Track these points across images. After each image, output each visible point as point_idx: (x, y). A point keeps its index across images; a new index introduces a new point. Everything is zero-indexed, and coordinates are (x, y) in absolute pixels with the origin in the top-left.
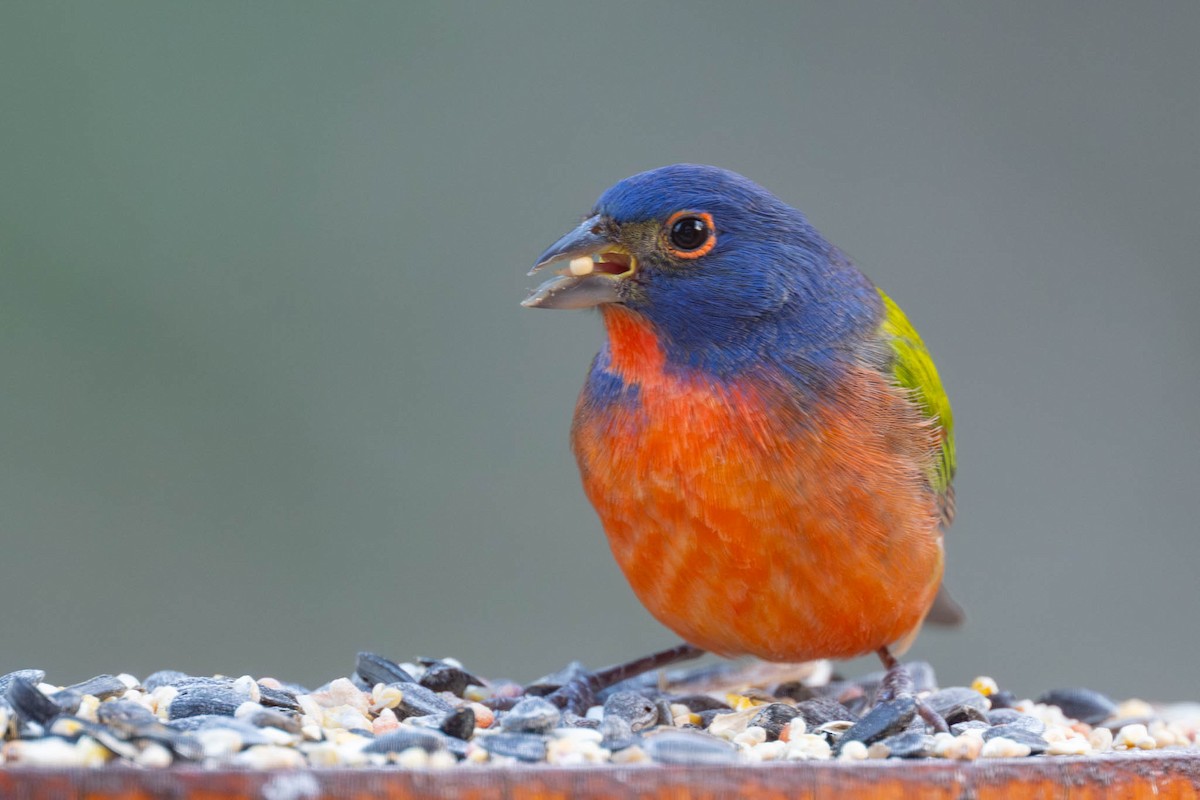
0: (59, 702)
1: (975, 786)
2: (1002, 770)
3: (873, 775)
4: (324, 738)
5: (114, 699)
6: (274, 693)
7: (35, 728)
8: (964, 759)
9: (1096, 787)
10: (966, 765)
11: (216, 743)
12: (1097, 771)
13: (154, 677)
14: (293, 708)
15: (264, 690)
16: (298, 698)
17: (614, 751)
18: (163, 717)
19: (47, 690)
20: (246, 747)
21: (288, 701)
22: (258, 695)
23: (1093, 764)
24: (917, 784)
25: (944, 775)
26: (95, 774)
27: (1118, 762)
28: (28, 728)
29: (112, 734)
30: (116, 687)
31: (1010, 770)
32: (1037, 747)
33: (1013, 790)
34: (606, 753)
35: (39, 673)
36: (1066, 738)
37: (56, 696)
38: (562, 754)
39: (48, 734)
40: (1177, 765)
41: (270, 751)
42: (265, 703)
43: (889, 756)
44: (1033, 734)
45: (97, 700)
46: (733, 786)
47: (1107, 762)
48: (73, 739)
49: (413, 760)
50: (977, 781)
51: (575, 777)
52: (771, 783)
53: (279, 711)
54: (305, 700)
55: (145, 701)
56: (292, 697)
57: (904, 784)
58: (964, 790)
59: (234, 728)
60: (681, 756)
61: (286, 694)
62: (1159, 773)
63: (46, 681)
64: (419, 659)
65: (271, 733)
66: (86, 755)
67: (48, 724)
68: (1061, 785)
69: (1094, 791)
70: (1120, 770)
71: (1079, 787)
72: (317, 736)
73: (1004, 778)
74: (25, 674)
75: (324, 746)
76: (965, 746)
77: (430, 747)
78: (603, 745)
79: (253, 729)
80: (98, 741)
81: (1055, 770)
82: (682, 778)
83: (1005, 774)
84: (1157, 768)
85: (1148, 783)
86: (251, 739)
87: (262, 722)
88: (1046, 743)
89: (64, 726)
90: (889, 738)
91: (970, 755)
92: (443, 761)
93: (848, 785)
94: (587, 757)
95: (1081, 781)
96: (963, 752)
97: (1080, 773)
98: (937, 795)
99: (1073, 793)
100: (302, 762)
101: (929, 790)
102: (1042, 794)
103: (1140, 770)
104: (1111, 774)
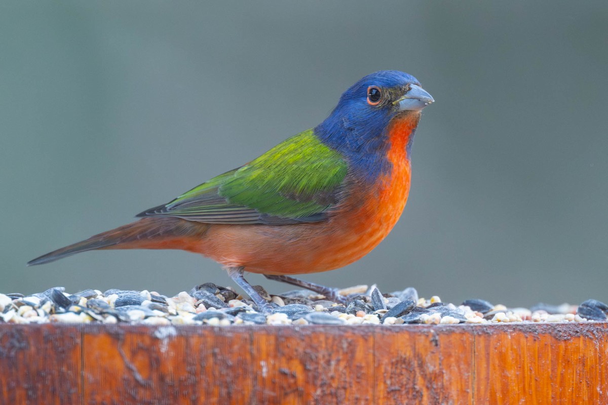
0: (71, 299)
1: (438, 335)
2: (448, 328)
3: (397, 330)
4: (177, 314)
5: (93, 299)
6: (157, 297)
7: (62, 309)
8: (433, 324)
9: (487, 335)
10: (435, 326)
11: (135, 315)
12: (486, 329)
13: (108, 291)
14: (164, 303)
15: (153, 296)
16: (166, 299)
17: (293, 320)
18: (112, 305)
19: (67, 295)
20: (146, 317)
21: (162, 300)
22: (150, 298)
23: (485, 326)
24: (415, 333)
25: (425, 330)
26: (86, 326)
27: (495, 326)
28: (59, 309)
29: (93, 311)
30: (93, 294)
31: (451, 328)
32: (462, 320)
33: (453, 336)
34: (290, 321)
35: (63, 288)
36: (474, 318)
37: (70, 297)
38: (273, 321)
39: (67, 311)
40: (518, 327)
41: (157, 317)
42: (153, 301)
43: (405, 323)
44: (460, 315)
45: (86, 299)
46: (342, 333)
47: (491, 326)
48: (78, 313)
49: (214, 322)
50: (438, 332)
51: (279, 329)
52: (356, 332)
53: (159, 304)
54: (169, 300)
55: (105, 300)
56: (164, 299)
57: (409, 332)
58: (434, 336)
59: (142, 310)
60: (321, 321)
61: (161, 298)
62: (511, 331)
63: (66, 291)
65: (156, 312)
66: (83, 319)
67: (67, 308)
68: (473, 335)
69: (485, 337)
70: (496, 329)
71: (480, 336)
72: (175, 313)
73: (449, 331)
74: (58, 288)
75: (178, 317)
76: (434, 319)
77: (220, 317)
79: (150, 310)
80: (87, 314)
81: (470, 328)
82: (322, 330)
83: (450, 330)
84: (510, 328)
85: (507, 334)
86: (149, 314)
87: (153, 308)
88: (466, 319)
89: (74, 308)
90: (403, 316)
91: (436, 322)
92: (226, 322)
93: (388, 333)
94: (283, 322)
95: (480, 333)
96: (433, 321)
97: (480, 330)
98: (423, 337)
99: (477, 337)
100: (169, 323)
101: (420, 336)
102: (465, 338)
103: (504, 329)
104: (492, 331)
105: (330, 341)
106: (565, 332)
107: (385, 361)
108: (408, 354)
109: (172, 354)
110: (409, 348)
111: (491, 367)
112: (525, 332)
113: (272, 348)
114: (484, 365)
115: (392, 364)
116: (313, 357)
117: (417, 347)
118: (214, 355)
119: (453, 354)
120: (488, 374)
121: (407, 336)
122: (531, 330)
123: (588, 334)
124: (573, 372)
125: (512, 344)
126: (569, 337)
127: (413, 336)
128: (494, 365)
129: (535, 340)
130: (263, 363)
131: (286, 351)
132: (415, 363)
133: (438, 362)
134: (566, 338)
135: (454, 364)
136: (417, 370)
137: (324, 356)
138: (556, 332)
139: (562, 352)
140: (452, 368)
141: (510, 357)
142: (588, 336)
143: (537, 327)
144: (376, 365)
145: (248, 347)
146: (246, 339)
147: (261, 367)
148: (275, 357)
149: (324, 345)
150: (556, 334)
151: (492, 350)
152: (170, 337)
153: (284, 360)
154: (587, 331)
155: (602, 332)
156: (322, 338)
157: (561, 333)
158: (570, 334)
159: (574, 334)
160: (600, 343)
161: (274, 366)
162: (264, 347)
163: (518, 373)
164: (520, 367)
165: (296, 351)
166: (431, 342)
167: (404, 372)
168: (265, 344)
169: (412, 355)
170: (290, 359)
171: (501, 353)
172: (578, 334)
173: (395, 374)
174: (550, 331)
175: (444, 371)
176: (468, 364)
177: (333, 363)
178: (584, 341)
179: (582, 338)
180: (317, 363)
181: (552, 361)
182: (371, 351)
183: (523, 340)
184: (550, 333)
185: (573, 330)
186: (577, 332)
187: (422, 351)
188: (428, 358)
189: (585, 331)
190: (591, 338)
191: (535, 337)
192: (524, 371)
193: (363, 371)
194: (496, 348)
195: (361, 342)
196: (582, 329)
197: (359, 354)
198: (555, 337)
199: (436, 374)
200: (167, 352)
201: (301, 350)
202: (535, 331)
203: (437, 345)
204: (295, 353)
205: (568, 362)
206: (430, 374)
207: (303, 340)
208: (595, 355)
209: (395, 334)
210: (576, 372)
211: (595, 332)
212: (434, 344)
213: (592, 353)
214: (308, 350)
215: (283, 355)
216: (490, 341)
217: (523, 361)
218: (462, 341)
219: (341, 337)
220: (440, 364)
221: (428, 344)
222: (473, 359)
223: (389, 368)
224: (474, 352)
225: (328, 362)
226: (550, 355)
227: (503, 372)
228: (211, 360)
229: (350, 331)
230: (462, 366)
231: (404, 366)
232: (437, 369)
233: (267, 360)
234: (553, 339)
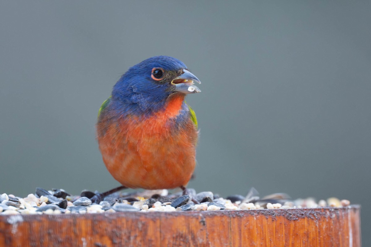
1: (205, 217)
2: (212, 213)
3: (176, 214)
4: (25, 208)
6: (12, 198)
8: (202, 210)
9: (239, 217)
10: (202, 212)
12: (239, 213)
14: (17, 202)
15: (10, 197)
16: (19, 199)
17: (105, 210)
20: (4, 211)
21: (16, 200)
22: (8, 199)
23: (238, 211)
24: (188, 216)
25: (196, 214)
27: (245, 211)
31: (214, 213)
32: (222, 208)
33: (216, 218)
34: (103, 211)
36: (229, 206)
38: (91, 211)
40: (261, 212)
41: (11, 210)
44: (221, 204)
46: (137, 217)
47: (241, 211)
49: (49, 212)
50: (205, 216)
51: (94, 215)
52: (148, 216)
53: (15, 203)
54: (21, 200)
56: (18, 199)
57: (185, 217)
58: (202, 218)
59: (1, 206)
60: (123, 210)
61: (16, 199)
62: (256, 214)
64: (53, 189)
65: (11, 207)
68: (229, 217)
69: (238, 219)
70: (245, 213)
71: (234, 218)
72: (24, 208)
73: (213, 215)
75: (25, 210)
76: (202, 207)
77: (54, 209)
78: (102, 209)
79: (6, 206)
81: (227, 213)
82: (123, 215)
83: (213, 214)
84: (255, 213)
85: (253, 217)
86: (6, 209)
87: (9, 205)
88: (225, 207)
90: (182, 206)
91: (203, 209)
92: (57, 212)
93: (170, 217)
94: (98, 211)
95: (234, 216)
96: (201, 208)
97: (234, 214)
98: (194, 220)
99: (232, 219)
100: (19, 213)
101: (192, 218)
102: (224, 219)
103: (251, 213)
104: (243, 214)
105: (130, 223)
106: (294, 215)
107: (168, 236)
108: (184, 231)
109: (20, 234)
110: (185, 228)
111: (242, 239)
112: (265, 215)
113: (89, 229)
114: (237, 237)
115: (174, 238)
116: (118, 234)
117: (190, 226)
118: (49, 234)
119: (216, 231)
120: (240, 244)
121: (183, 219)
122: (270, 214)
123: (311, 216)
124: (301, 242)
125: (257, 223)
126: (297, 218)
127: (187, 218)
128: (245, 237)
129: (273, 221)
130: (83, 239)
131: (99, 230)
132: (189, 237)
133: (205, 236)
134: (295, 219)
135: (216, 238)
136: (191, 242)
137: (125, 234)
138: (288, 214)
139: (292, 229)
140: (215, 240)
141: (256, 233)
142: (310, 217)
143: (274, 211)
144: (162, 239)
145: (73, 228)
146: (71, 223)
147: (82, 242)
148: (92, 235)
149: (125, 226)
150: (288, 216)
151: (243, 228)
152: (18, 222)
153: (97, 236)
154: (310, 214)
155: (320, 214)
156: (124, 221)
157: (291, 216)
158: (298, 216)
159: (301, 216)
160: (319, 223)
161: (91, 241)
162: (83, 228)
163: (262, 243)
164: (263, 239)
165: (106, 230)
166: (200, 222)
167: (182, 243)
168: (84, 226)
169: (187, 231)
170: (102, 236)
171: (249, 229)
172: (304, 216)
173: (175, 245)
174: (284, 214)
175: (210, 242)
176: (227, 238)
177: (132, 238)
178: (308, 221)
179: (306, 219)
180: (121, 238)
181: (285, 235)
182: (158, 230)
183: (265, 221)
184: (284, 215)
185: (299, 213)
186: (302, 215)
187: (194, 229)
188: (198, 234)
189: (308, 214)
190: (312, 219)
191: (273, 218)
192: (265, 242)
193: (153, 243)
194: (246, 226)
195: (151, 224)
196: (306, 212)
197: (150, 232)
198: (287, 218)
199: (204, 245)
200: (17, 233)
201: (109, 230)
202: (273, 214)
203: (204, 224)
204: (105, 232)
205: (296, 235)
206: (200, 244)
207: (111, 223)
208: (316, 231)
209: (175, 217)
210: (303, 242)
211: (315, 214)
212: (202, 224)
213: (314, 229)
214: (115, 230)
215: (97, 233)
216: (241, 221)
217: (265, 235)
218: (222, 221)
219: (137, 220)
220: (207, 238)
221: (198, 223)
222: (230, 233)
223: (171, 241)
224: (231, 229)
225: (129, 238)
226: (284, 231)
227: (251, 243)
228: (47, 238)
229: (143, 216)
230: (222, 239)
231: (181, 239)
232: (205, 241)
233: (86, 237)
234: (286, 220)
